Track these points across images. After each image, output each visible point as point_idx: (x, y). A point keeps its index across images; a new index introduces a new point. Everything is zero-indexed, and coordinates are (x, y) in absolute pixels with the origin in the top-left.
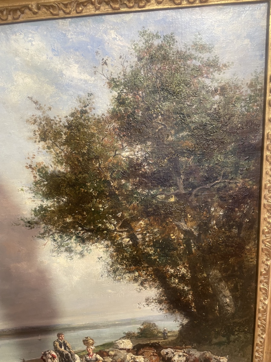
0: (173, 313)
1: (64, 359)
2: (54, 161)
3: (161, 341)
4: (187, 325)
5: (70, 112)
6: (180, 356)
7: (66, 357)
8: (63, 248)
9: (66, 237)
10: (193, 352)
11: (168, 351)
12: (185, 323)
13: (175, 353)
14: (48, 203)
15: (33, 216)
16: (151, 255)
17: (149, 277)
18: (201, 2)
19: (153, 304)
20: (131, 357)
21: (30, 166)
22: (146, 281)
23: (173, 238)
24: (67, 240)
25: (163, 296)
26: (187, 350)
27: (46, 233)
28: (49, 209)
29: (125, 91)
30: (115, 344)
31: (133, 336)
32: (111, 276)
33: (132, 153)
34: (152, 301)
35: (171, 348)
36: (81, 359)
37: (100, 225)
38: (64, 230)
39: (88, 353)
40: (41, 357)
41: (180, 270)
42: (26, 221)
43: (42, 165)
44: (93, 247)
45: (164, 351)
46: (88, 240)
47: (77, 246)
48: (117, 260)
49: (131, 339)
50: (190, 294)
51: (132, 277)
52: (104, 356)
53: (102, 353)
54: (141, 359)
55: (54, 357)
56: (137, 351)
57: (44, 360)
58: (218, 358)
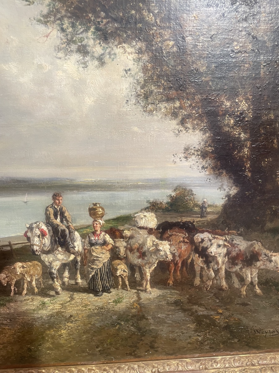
0: (219, 175)
1: (58, 238)
3: (196, 220)
4: (235, 197)
6: (219, 246)
7: (61, 235)
8: (74, 45)
9: (80, 27)
10: (238, 241)
11: (203, 236)
12: (233, 194)
13: (213, 241)
16: (201, 74)
17: (194, 112)
19: (193, 157)
20: (154, 241)
22: (189, 118)
23: (236, 48)
24: (82, 33)
25: (209, 146)
26: (229, 237)
27: (51, 15)
30: (133, 219)
31: (160, 208)
32: (140, 103)
34: (193, 152)
35: (209, 232)
36: (83, 240)
37: (133, 12)
39: (94, 230)
40: (24, 232)
41: (240, 103)
44: (118, 51)
45: (199, 237)
46: (112, 36)
47: (95, 45)
48: (151, 78)
49: (156, 211)
50: (246, 146)
51: (171, 109)
52: (116, 238)
53: (114, 233)
54: (165, 247)
55: (43, 234)
56: (162, 233)
57: (29, 239)
58: (270, 254)
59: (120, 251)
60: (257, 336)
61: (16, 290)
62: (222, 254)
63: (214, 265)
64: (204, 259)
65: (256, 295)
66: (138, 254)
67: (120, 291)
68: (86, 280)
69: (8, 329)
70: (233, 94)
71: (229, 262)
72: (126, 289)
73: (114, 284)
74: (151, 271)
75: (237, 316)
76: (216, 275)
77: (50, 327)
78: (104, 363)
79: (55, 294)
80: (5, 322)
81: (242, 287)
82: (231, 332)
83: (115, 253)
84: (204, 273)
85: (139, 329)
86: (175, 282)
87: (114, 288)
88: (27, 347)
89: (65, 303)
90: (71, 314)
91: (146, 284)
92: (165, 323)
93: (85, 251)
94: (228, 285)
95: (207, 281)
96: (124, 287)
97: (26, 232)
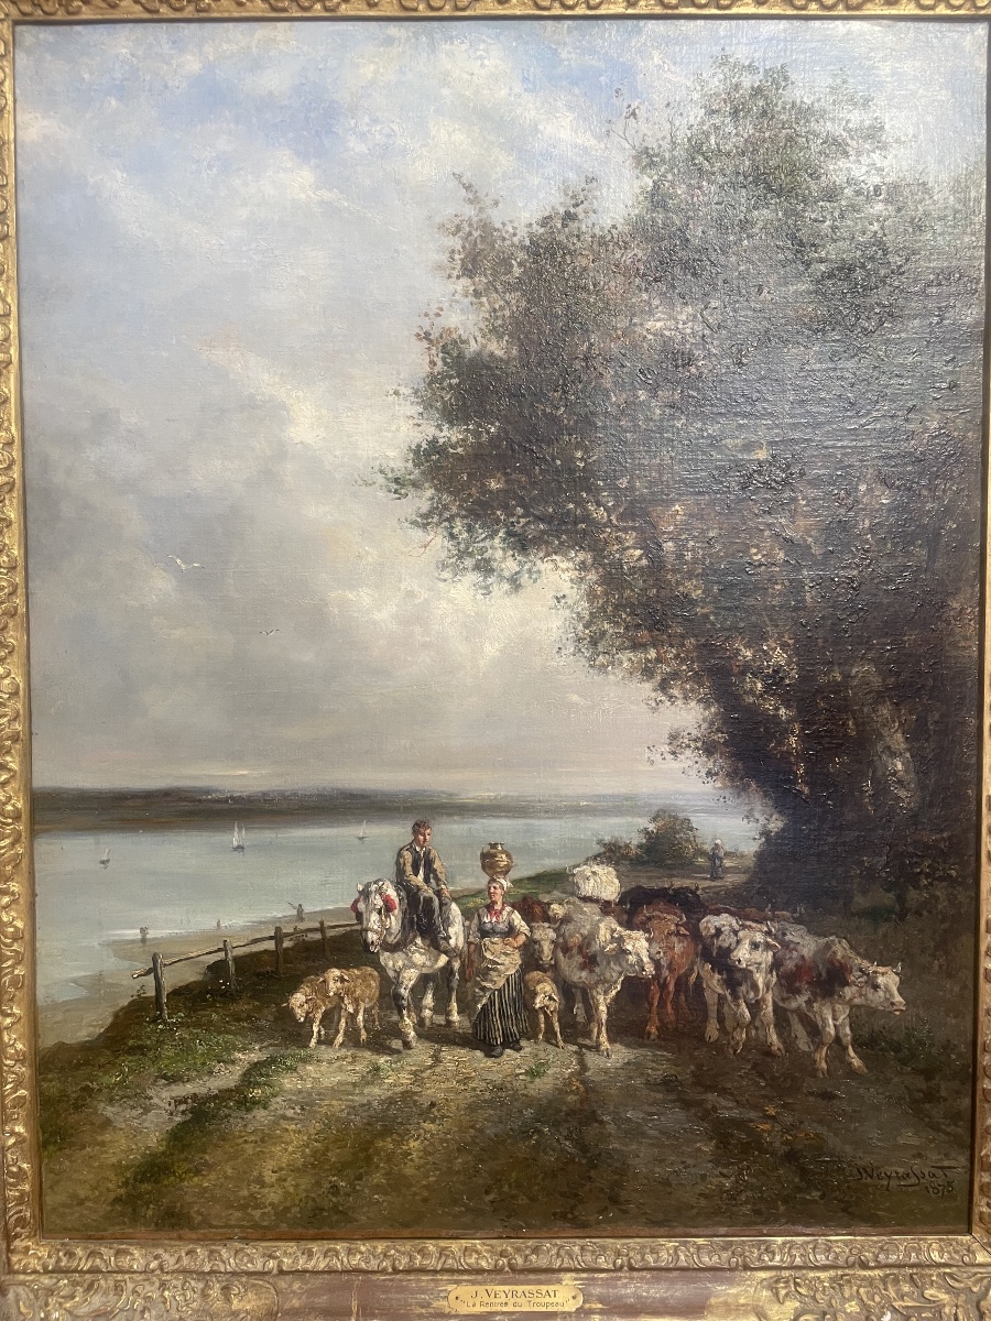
0: (744, 790)
1: (418, 916)
2: (484, 327)
3: (703, 884)
4: (781, 833)
5: (539, 216)
6: (756, 946)
7: (424, 910)
8: (470, 559)
9: (481, 531)
10: (796, 935)
11: (720, 924)
12: (776, 830)
13: (741, 934)
14: (450, 434)
15: (410, 464)
16: (693, 603)
17: (684, 667)
18: (848, 8)
19: (688, 752)
20: (613, 931)
21: (427, 336)
22: (675, 679)
23: (755, 558)
24: (482, 540)
25: (718, 730)
27: (434, 514)
28: (452, 451)
29: (670, 177)
30: (570, 879)
31: (625, 857)
32: (583, 653)
33: (671, 324)
34: (687, 743)
35: (732, 914)
36: (467, 923)
37: (571, 506)
38: (481, 511)
39: (489, 901)
40: (352, 901)
41: (770, 652)
42: (390, 475)
43: (455, 336)
44: (545, 566)
45: (710, 923)
46: (535, 544)
47: (505, 558)
48: (603, 609)
49: (617, 864)
50: (793, 733)
51: (640, 662)
52: (533, 920)
53: (530, 909)
54: (639, 945)
55: (388, 908)
56: (632, 913)
57: (359, 916)
58: (871, 970)
59: (542, 951)
60: (867, 1186)
61: (323, 1033)
62: (763, 965)
63: (747, 992)
64: (725, 976)
65: (852, 1073)
66: (578, 959)
67: (543, 1045)
68: (469, 1016)
69: (294, 1131)
70: (757, 637)
71: (781, 985)
72: (554, 1042)
73: (529, 1029)
74: (609, 1001)
75: (812, 1128)
76: (754, 1015)
77: (386, 1132)
78: (501, 1238)
79: (401, 1048)
80: (290, 1113)
81: (816, 1051)
82: (803, 1172)
83: (533, 955)
84: (726, 1009)
85: (584, 1149)
86: (662, 1029)
87: (529, 1039)
88: (330, 1182)
89: (422, 1072)
90: (434, 1099)
91: (599, 1033)
92: (644, 1134)
93: (469, 947)
94: (784, 1043)
95: (734, 1029)
96: (550, 1036)
97: (356, 902)
